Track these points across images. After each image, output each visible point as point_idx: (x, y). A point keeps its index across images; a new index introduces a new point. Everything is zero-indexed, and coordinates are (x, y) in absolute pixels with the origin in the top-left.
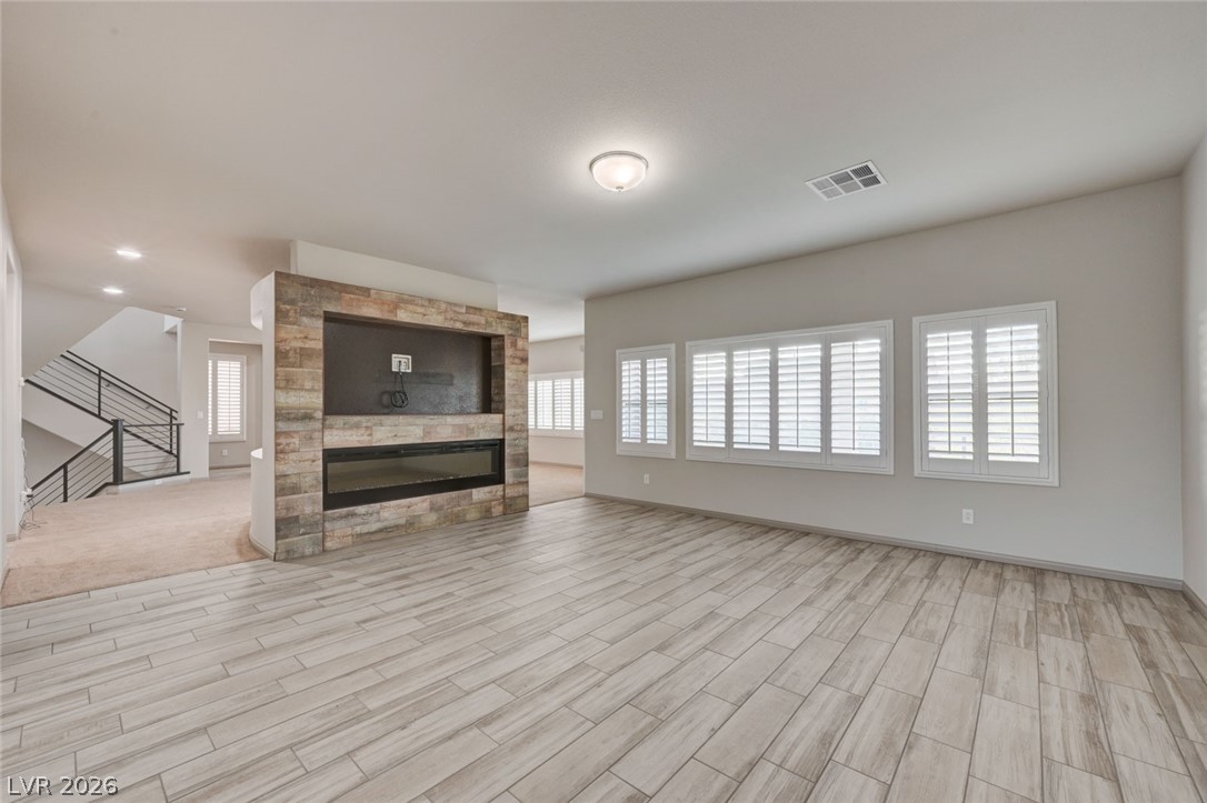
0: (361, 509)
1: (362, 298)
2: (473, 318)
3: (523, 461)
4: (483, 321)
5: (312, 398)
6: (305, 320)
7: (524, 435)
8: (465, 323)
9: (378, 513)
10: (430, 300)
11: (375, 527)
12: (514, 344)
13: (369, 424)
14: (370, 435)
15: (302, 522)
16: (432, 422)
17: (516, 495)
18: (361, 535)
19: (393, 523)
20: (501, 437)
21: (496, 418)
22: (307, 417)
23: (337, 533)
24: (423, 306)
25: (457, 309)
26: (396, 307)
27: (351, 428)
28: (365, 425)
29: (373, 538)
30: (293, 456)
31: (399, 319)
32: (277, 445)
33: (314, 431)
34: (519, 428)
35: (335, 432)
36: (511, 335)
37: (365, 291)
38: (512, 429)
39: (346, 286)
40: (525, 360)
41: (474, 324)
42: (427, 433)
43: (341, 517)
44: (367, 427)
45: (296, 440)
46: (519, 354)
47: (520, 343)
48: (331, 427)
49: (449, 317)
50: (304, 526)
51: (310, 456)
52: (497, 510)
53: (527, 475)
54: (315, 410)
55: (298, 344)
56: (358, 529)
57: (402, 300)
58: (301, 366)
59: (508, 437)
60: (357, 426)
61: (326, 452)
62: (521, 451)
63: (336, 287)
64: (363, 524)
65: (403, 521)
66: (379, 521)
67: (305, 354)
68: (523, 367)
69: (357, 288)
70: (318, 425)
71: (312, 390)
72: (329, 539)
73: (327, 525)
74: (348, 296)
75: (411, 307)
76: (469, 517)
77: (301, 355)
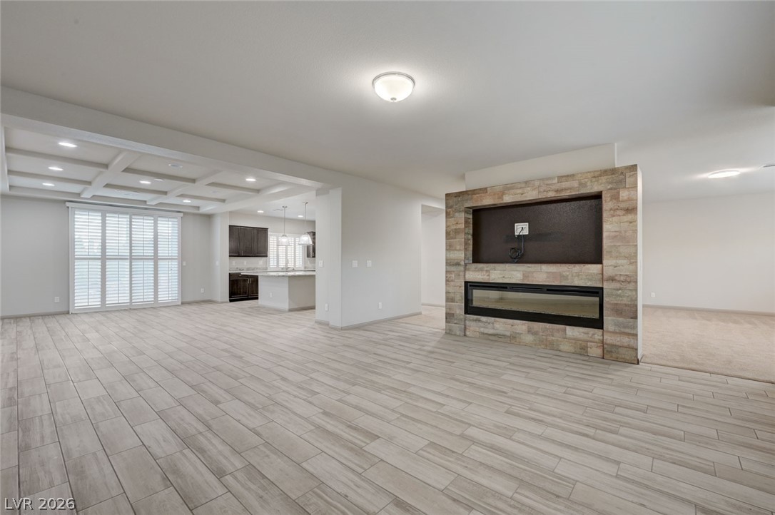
0: (484, 319)
1: (483, 195)
2: (565, 184)
3: (631, 312)
4: (575, 184)
5: (460, 255)
6: (457, 214)
7: (631, 286)
8: (557, 191)
9: (493, 323)
10: (526, 182)
11: (491, 331)
12: (616, 197)
13: (488, 269)
14: (489, 275)
15: (455, 317)
16: (530, 269)
17: (618, 344)
18: (483, 334)
19: (502, 333)
20: (601, 286)
21: (594, 269)
22: (458, 264)
23: (472, 328)
24: (521, 188)
25: (550, 182)
26: (503, 193)
27: (478, 271)
28: (486, 269)
29: (490, 338)
30: (452, 283)
31: (505, 201)
32: (446, 277)
33: (460, 271)
34: (622, 278)
35: (471, 273)
36: (611, 189)
37: (484, 190)
38: (612, 279)
39: (474, 190)
40: (632, 210)
41: (566, 189)
42: (525, 276)
43: (473, 320)
44: (487, 271)
45: (453, 276)
46: (623, 205)
47: (624, 194)
48: (469, 270)
49: (542, 190)
50: (456, 319)
51: (458, 284)
52: (595, 351)
53: (635, 327)
54: (461, 260)
55: (454, 227)
56: (482, 330)
57: (507, 188)
58: (455, 238)
59: (607, 287)
60: (481, 270)
61: (466, 283)
62: (625, 301)
63: (470, 193)
64: (484, 327)
65: (508, 334)
66: (494, 328)
67: (457, 232)
68: (629, 217)
69: (480, 189)
70: (462, 268)
71: (460, 250)
72: (468, 330)
73: (467, 322)
74: (475, 196)
75: (512, 191)
76: (562, 347)
77: (455, 233)
